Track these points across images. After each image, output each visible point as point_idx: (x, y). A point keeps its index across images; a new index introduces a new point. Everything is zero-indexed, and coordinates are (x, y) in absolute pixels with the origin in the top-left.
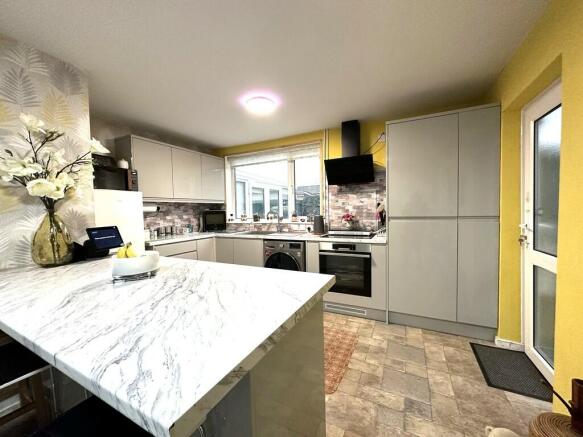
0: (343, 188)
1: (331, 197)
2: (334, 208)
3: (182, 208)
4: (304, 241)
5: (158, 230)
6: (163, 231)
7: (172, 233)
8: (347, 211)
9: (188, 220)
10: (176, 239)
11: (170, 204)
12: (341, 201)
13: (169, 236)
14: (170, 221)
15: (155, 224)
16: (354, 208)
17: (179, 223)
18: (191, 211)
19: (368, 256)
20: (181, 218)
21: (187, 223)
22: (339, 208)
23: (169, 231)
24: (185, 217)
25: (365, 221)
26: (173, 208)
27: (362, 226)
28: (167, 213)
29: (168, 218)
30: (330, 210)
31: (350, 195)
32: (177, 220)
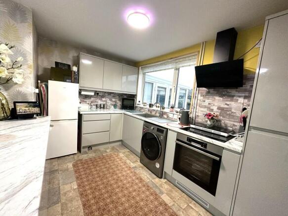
0: (212, 91)
1: (200, 97)
2: (201, 106)
3: (112, 95)
4: (167, 129)
5: (97, 105)
6: (99, 106)
7: (104, 108)
8: (212, 110)
9: (116, 102)
10: (105, 111)
11: (105, 92)
12: (207, 102)
13: (102, 109)
14: (104, 101)
15: (96, 102)
16: (219, 108)
17: (109, 102)
18: (118, 97)
19: (218, 159)
20: (111, 100)
21: (114, 103)
22: (205, 107)
23: (102, 106)
24: (114, 100)
25: (227, 122)
26: (106, 94)
27: (223, 125)
28: (103, 97)
29: (103, 99)
30: (198, 107)
31: (217, 98)
32: (108, 101)
